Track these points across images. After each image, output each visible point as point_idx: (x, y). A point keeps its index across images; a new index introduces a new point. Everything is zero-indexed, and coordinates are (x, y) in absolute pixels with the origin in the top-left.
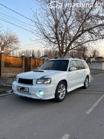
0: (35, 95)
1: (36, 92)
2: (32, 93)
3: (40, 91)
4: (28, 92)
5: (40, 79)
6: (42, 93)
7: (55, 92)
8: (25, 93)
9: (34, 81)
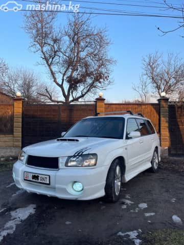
0: (65, 191)
1: (67, 185)
2: (57, 186)
3: (75, 182)
4: (49, 184)
5: (74, 156)
6: (78, 187)
7: (105, 182)
8: (40, 186)
9: (60, 160)
